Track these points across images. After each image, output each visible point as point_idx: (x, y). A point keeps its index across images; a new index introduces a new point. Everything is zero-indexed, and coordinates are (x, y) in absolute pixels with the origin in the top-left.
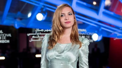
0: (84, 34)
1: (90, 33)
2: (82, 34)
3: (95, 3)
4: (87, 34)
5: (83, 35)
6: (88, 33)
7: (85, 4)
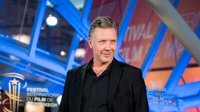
0: (44, 95)
1: (53, 95)
2: (42, 96)
3: (63, 53)
4: (49, 96)
5: (44, 97)
6: (51, 94)
7: (48, 53)
